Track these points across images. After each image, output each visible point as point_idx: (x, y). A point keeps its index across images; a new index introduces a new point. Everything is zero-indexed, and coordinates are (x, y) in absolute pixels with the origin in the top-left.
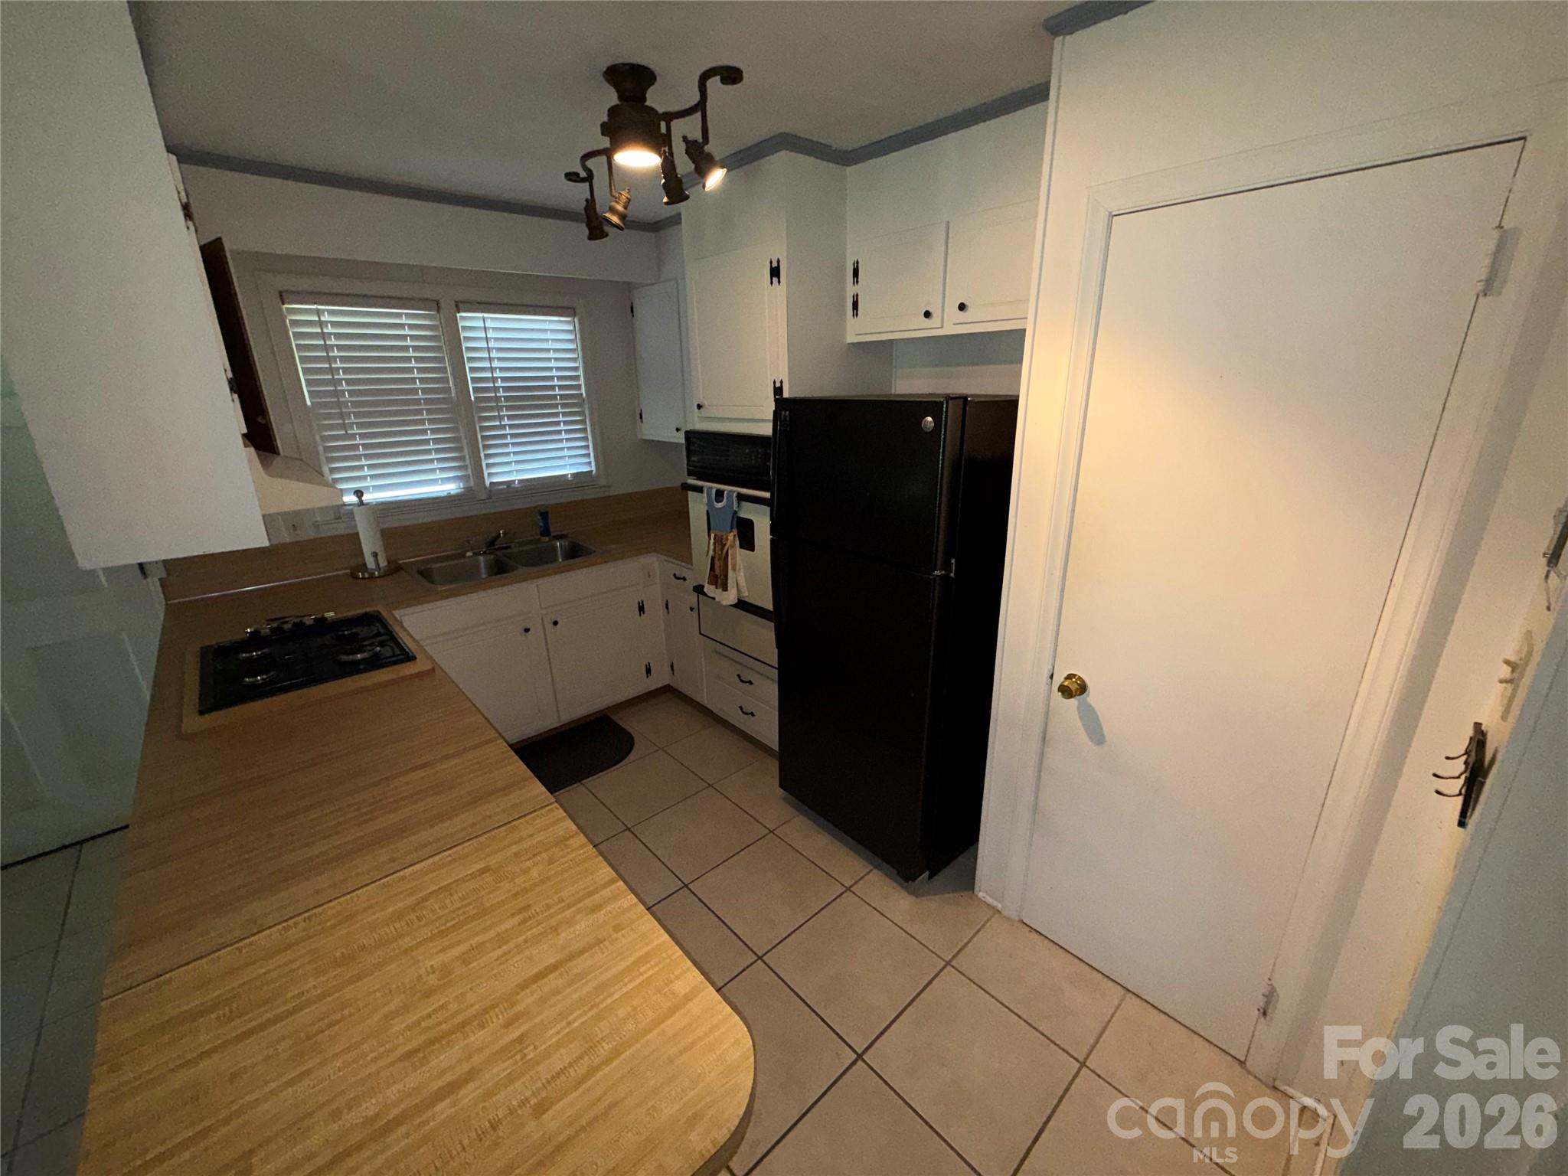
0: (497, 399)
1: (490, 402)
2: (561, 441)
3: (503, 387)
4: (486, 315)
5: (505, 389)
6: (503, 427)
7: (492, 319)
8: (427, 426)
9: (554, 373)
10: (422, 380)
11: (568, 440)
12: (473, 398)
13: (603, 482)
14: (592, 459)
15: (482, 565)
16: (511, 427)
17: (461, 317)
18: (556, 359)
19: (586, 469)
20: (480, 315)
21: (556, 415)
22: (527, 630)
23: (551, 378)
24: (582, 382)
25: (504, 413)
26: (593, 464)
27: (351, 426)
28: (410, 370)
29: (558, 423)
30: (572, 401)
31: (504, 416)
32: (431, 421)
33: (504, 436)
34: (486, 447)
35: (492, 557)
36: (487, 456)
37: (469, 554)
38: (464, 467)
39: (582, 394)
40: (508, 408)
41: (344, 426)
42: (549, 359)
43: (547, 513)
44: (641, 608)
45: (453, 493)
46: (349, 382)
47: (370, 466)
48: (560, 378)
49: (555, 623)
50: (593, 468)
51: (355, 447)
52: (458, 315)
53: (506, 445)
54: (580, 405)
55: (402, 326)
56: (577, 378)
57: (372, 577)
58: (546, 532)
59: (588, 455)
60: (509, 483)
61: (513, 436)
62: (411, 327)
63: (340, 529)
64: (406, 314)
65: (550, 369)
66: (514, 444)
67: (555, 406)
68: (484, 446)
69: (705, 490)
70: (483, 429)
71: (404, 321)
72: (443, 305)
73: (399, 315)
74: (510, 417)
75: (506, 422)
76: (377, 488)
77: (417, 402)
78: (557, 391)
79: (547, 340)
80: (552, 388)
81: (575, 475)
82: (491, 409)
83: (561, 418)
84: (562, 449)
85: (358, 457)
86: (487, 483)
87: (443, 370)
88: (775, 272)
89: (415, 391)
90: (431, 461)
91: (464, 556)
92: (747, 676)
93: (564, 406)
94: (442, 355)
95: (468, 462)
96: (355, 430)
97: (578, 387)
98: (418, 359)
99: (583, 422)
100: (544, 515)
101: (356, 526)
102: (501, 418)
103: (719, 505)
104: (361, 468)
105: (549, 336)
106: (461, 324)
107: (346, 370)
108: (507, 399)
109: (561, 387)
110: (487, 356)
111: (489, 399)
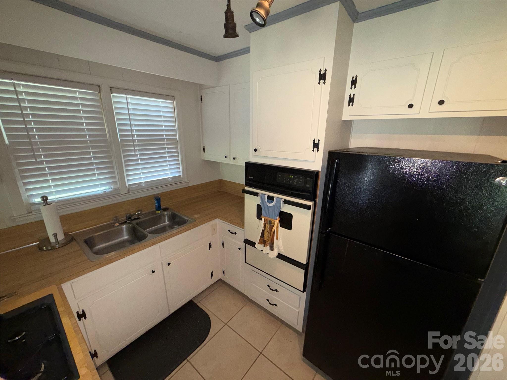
0: (133, 141)
1: (130, 142)
2: (166, 161)
3: (136, 134)
4: (128, 96)
5: (138, 135)
6: (136, 155)
7: (130, 98)
8: (92, 155)
9: (163, 128)
10: (88, 130)
11: (169, 161)
12: (119, 140)
13: (186, 180)
14: (181, 170)
15: (125, 230)
16: (141, 155)
17: (113, 96)
18: (165, 121)
19: (177, 175)
20: (125, 96)
21: (164, 149)
22: (153, 272)
23: (162, 130)
24: (177, 133)
25: (137, 148)
26: (181, 172)
27: (40, 156)
28: (82, 124)
29: (165, 153)
30: (173, 142)
31: (137, 149)
32: (94, 153)
33: (137, 160)
34: (126, 166)
35: (131, 225)
36: (127, 171)
37: (117, 224)
38: (114, 177)
39: (177, 138)
40: (139, 145)
41: (34, 156)
42: (161, 121)
43: (160, 199)
44: (210, 246)
45: (107, 191)
46: (38, 130)
47: (53, 180)
48: (166, 130)
49: (169, 264)
50: (181, 174)
51: (44, 169)
52: (112, 95)
53: (138, 164)
54: (176, 143)
55: (76, 98)
56: (174, 131)
57: (53, 248)
58: (159, 208)
59: (179, 168)
60: (139, 184)
61: (141, 160)
62: (82, 99)
63: (32, 218)
64: (78, 91)
65: (161, 126)
66: (142, 164)
67: (164, 144)
68: (125, 165)
69: (260, 195)
70: (125, 156)
71: (77, 95)
72: (102, 88)
73: (75, 92)
74: (140, 150)
75: (138, 152)
76: (58, 192)
77: (86, 142)
78: (165, 137)
79: (160, 111)
80: (162, 135)
81: (173, 178)
82: (130, 146)
83: (166, 150)
84: (167, 165)
85: (45, 175)
86: (127, 185)
87: (102, 124)
88: (322, 77)
89: (85, 136)
90: (94, 175)
91: (114, 226)
92: (274, 287)
93: (168, 144)
94: (101, 116)
95: (116, 174)
96: (43, 158)
97: (175, 135)
98: (86, 118)
99: (177, 152)
100: (158, 199)
101: (42, 216)
102: (135, 150)
103: (271, 205)
104: (48, 181)
105: (161, 109)
106: (113, 100)
107: (36, 123)
108: (139, 140)
109: (167, 135)
110: (128, 118)
111: (129, 141)
